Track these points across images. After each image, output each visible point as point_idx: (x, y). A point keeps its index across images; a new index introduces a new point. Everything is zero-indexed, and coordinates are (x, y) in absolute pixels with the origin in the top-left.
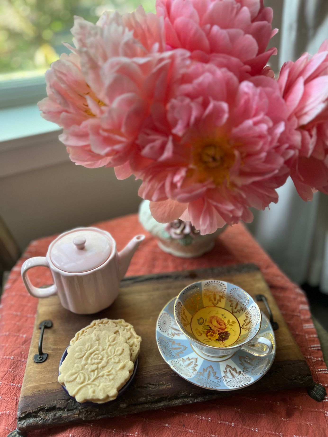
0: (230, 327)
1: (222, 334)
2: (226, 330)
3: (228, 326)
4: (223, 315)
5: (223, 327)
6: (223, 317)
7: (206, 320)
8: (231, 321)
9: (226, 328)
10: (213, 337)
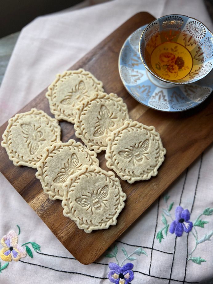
0: (176, 53)
1: (177, 62)
2: (176, 57)
3: (174, 53)
4: (165, 49)
5: (172, 56)
6: (166, 50)
7: (159, 63)
8: (173, 48)
9: (174, 56)
10: (175, 69)
